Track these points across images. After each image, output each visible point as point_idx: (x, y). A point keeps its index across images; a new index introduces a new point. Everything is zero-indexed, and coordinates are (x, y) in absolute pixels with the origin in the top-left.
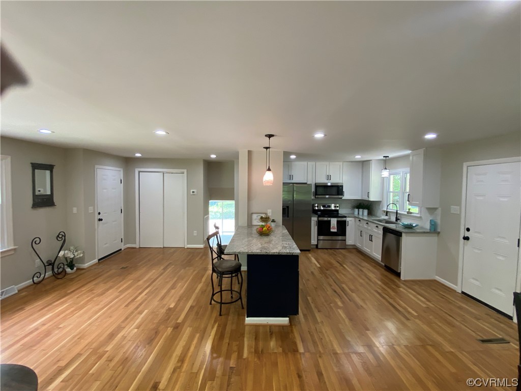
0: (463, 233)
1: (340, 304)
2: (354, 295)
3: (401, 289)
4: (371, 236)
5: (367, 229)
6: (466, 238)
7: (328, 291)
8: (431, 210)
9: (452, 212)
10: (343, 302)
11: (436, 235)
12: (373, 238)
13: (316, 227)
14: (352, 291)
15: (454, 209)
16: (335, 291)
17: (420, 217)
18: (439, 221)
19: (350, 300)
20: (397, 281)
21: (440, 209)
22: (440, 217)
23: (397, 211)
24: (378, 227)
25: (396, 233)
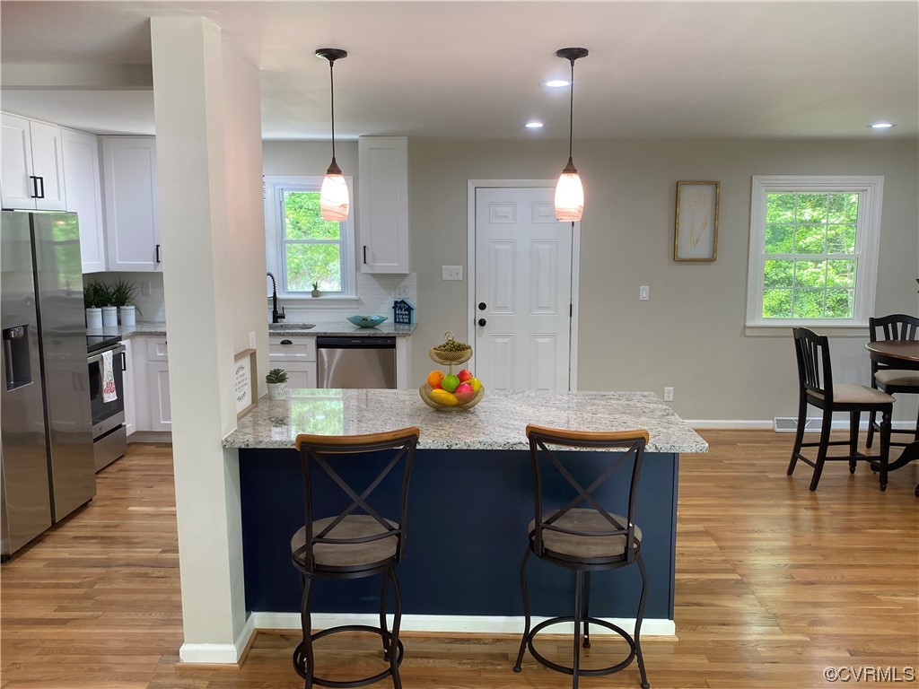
0: (473, 313)
9: (444, 277)
15: (451, 272)
17: (357, 301)
18: (413, 302)
21: (415, 274)
22: (415, 292)
23: (275, 293)
24: (289, 343)
25: (379, 342)
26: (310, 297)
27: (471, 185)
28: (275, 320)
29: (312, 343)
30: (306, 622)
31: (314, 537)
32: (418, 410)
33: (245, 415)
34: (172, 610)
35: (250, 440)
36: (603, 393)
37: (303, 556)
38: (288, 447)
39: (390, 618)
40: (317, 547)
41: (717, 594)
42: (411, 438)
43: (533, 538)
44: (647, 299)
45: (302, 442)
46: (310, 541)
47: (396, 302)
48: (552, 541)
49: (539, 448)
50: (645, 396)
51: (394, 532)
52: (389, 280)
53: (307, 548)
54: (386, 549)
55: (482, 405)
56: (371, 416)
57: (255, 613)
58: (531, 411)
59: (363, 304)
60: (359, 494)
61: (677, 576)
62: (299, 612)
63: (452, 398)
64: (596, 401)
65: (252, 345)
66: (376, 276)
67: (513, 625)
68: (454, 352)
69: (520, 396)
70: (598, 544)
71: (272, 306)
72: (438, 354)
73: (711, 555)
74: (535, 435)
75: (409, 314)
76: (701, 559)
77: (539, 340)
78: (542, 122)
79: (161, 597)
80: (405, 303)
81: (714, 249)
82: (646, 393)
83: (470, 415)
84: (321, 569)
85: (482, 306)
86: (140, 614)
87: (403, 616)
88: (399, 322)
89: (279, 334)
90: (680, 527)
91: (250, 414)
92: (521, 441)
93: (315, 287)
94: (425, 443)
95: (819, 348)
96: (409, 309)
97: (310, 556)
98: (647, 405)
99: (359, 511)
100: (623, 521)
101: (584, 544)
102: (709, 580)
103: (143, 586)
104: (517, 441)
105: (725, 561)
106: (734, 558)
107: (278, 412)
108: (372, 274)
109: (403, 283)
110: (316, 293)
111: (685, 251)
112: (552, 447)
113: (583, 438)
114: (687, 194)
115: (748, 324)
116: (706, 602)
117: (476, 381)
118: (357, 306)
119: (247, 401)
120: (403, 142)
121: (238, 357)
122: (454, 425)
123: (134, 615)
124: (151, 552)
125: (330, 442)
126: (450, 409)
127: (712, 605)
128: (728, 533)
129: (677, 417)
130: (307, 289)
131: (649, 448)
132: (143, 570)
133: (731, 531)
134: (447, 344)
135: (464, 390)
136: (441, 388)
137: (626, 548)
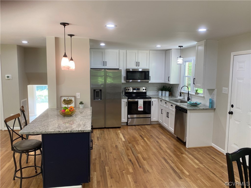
0: (229, 109)
1: (131, 170)
2: (145, 162)
3: (184, 155)
4: (168, 113)
5: (166, 108)
6: (231, 113)
7: (124, 160)
8: (211, 91)
9: (223, 92)
10: (134, 169)
11: (213, 111)
12: (170, 114)
13: (126, 108)
14: (144, 159)
15: (225, 90)
16: (130, 160)
17: (204, 97)
18: (215, 100)
19: (140, 167)
20: (182, 149)
21: (216, 90)
24: (172, 106)
25: (183, 110)
27: (232, 54)
85: (232, 106)
109: (213, 93)
110: (196, 93)
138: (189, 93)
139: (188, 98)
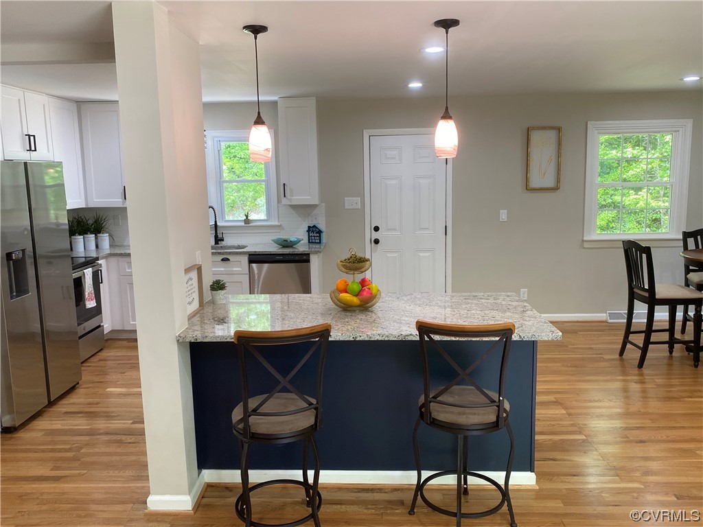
0: (369, 235)
8: (307, 210)
9: (346, 207)
15: (351, 202)
17: (279, 226)
18: (322, 226)
21: (323, 204)
22: (324, 219)
23: (216, 222)
24: (228, 260)
25: (297, 258)
26: (243, 224)
27: (366, 134)
28: (217, 242)
29: (245, 259)
30: (245, 477)
31: (250, 411)
32: (330, 310)
33: (194, 316)
34: (140, 469)
35: (198, 335)
36: (474, 294)
37: (241, 426)
38: (228, 340)
39: (311, 473)
40: (252, 419)
41: (568, 451)
42: (325, 332)
43: (423, 410)
44: (506, 220)
45: (239, 337)
46: (247, 414)
47: (309, 227)
48: (438, 411)
49: (426, 339)
50: (508, 296)
51: (313, 406)
52: (303, 209)
53: (244, 420)
54: (305, 420)
55: (379, 306)
56: (292, 315)
57: (205, 470)
58: (418, 309)
59: (283, 229)
60: (284, 377)
61: (537, 437)
62: (239, 469)
63: (355, 300)
64: (469, 301)
65: (199, 261)
66: (293, 207)
67: (408, 478)
68: (356, 263)
69: (409, 297)
70: (475, 414)
71: (214, 232)
72: (343, 266)
73: (561, 420)
74: (423, 328)
75: (320, 236)
76: (553, 423)
77: (421, 254)
78: (421, 83)
79: (133, 458)
80: (317, 228)
81: (558, 181)
82: (509, 294)
83: (370, 313)
84: (255, 437)
85: (377, 229)
86: (117, 472)
87: (321, 471)
88: (312, 242)
89: (219, 253)
90: (538, 398)
91: (199, 315)
92: (412, 333)
93: (247, 216)
94: (335, 335)
95: (644, 256)
96: (320, 232)
97: (247, 426)
98: (510, 303)
99: (285, 390)
100: (495, 396)
101: (464, 414)
102: (562, 440)
103: (118, 450)
104: (408, 333)
105: (573, 425)
106: (580, 422)
107: (220, 313)
108: (290, 205)
109: (314, 212)
110: (247, 221)
111: (535, 182)
112: (437, 338)
113: (461, 330)
114: (536, 137)
115: (585, 238)
116: (558, 457)
117: (374, 286)
118: (278, 231)
119: (196, 305)
120: (313, 101)
121: (187, 271)
122: (358, 321)
123: (111, 473)
124: (124, 424)
125: (260, 336)
126: (355, 308)
127: (564, 460)
128: (574, 403)
129: (535, 312)
130: (240, 219)
131: (515, 337)
132: (118, 437)
133: (577, 401)
134: (351, 257)
135: (365, 293)
136: (347, 292)
137: (498, 417)
138: (218, 224)
139: (216, 236)
